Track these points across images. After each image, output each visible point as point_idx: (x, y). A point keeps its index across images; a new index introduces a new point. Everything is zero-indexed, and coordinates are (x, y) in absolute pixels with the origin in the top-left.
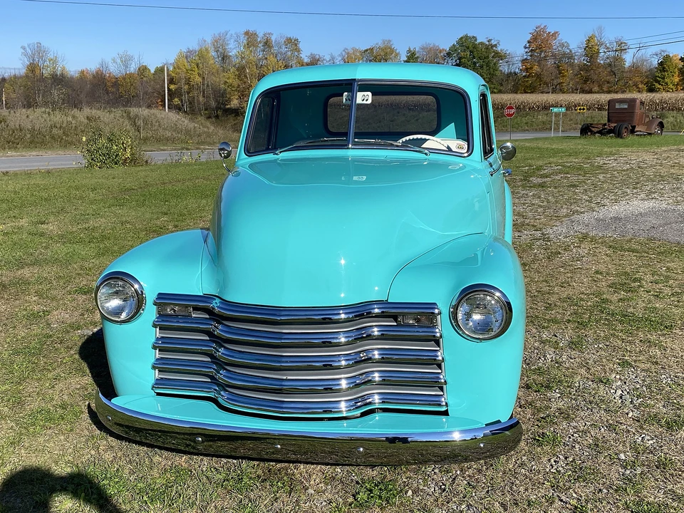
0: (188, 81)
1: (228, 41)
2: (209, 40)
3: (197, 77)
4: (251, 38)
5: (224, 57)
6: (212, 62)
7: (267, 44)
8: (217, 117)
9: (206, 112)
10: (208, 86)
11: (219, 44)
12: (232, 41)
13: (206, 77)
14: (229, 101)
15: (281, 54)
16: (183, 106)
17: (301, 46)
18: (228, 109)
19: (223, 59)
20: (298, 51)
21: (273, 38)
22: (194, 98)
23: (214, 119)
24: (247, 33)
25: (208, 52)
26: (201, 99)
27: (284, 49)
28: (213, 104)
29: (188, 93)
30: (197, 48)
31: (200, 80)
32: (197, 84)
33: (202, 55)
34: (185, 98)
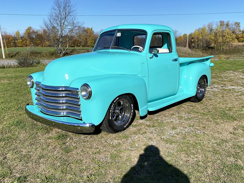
0: (198, 38)
1: (213, 24)
2: (206, 25)
3: (201, 37)
4: (222, 23)
5: (211, 30)
6: (207, 32)
7: (227, 25)
8: (206, 50)
9: (203, 48)
10: (204, 39)
11: (210, 26)
12: (215, 24)
13: (204, 36)
14: (211, 44)
15: (232, 28)
16: (195, 46)
17: (240, 25)
18: (211, 47)
19: (211, 31)
20: (239, 26)
21: (230, 23)
22: (199, 43)
23: (205, 50)
24: (220, 22)
25: (206, 29)
26: (201, 44)
27: (234, 26)
28: (205, 45)
29: (197, 42)
30: (202, 27)
31: (202, 38)
32: (201, 39)
33: (203, 30)
34: (196, 43)
